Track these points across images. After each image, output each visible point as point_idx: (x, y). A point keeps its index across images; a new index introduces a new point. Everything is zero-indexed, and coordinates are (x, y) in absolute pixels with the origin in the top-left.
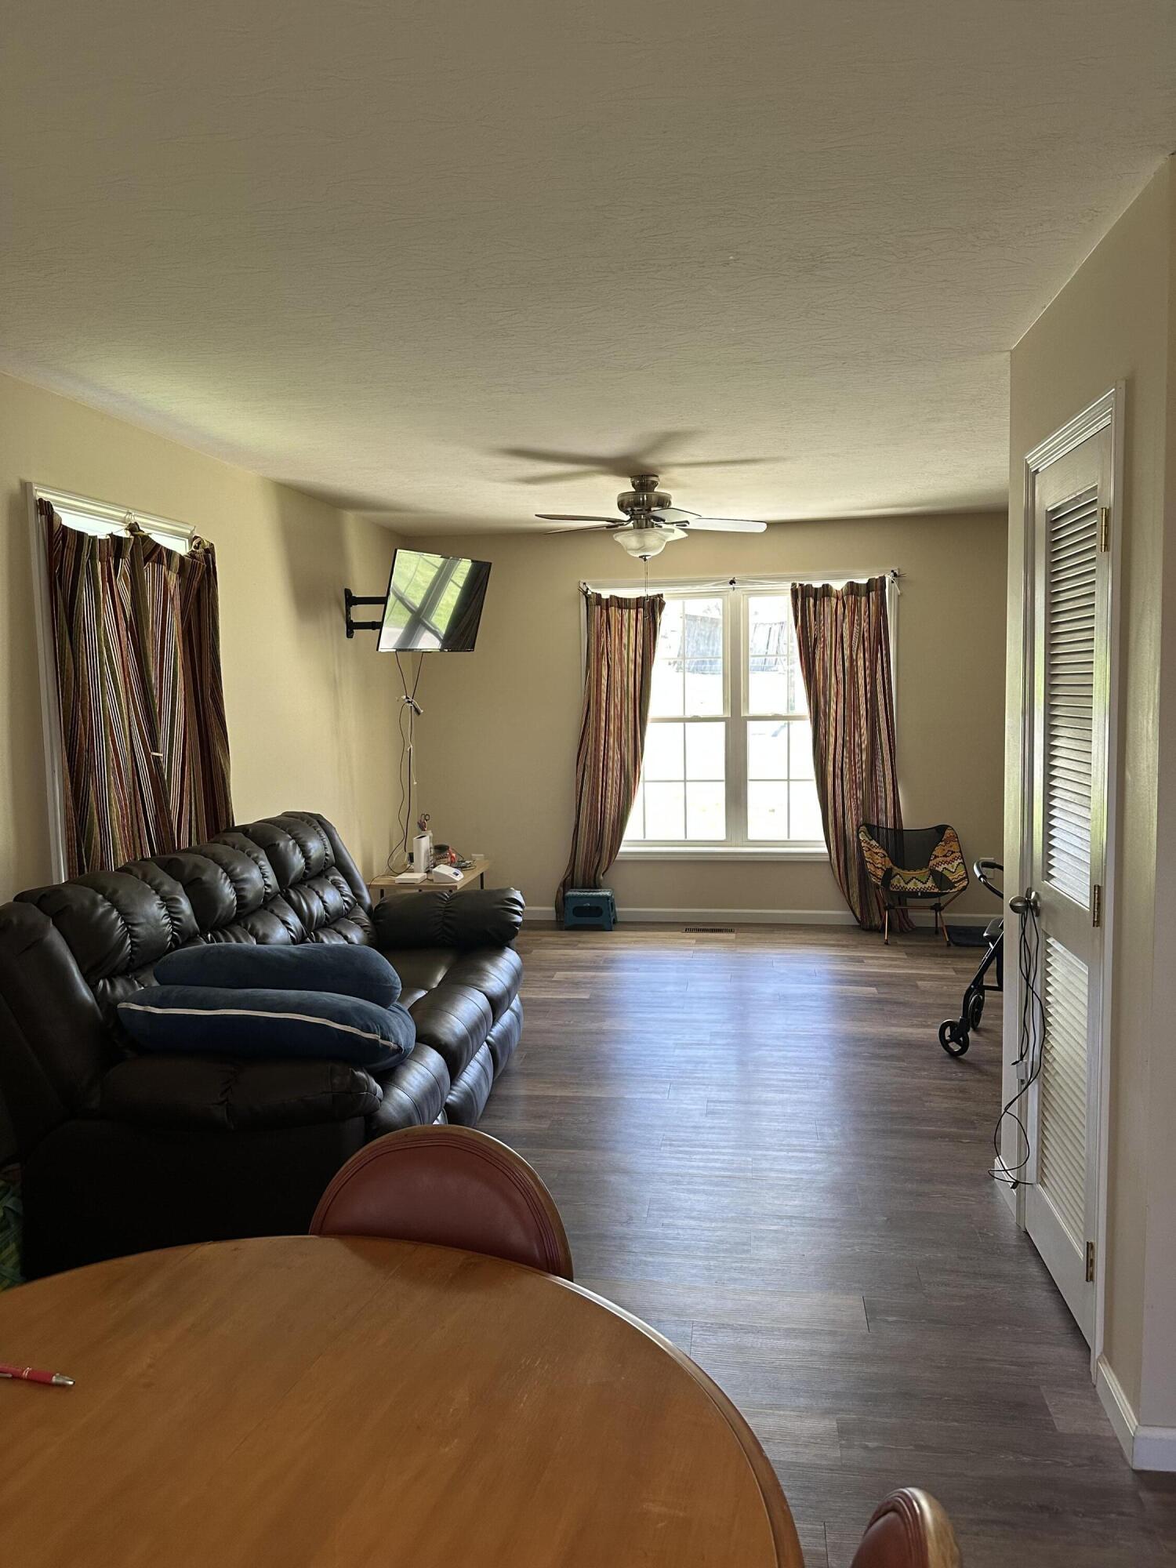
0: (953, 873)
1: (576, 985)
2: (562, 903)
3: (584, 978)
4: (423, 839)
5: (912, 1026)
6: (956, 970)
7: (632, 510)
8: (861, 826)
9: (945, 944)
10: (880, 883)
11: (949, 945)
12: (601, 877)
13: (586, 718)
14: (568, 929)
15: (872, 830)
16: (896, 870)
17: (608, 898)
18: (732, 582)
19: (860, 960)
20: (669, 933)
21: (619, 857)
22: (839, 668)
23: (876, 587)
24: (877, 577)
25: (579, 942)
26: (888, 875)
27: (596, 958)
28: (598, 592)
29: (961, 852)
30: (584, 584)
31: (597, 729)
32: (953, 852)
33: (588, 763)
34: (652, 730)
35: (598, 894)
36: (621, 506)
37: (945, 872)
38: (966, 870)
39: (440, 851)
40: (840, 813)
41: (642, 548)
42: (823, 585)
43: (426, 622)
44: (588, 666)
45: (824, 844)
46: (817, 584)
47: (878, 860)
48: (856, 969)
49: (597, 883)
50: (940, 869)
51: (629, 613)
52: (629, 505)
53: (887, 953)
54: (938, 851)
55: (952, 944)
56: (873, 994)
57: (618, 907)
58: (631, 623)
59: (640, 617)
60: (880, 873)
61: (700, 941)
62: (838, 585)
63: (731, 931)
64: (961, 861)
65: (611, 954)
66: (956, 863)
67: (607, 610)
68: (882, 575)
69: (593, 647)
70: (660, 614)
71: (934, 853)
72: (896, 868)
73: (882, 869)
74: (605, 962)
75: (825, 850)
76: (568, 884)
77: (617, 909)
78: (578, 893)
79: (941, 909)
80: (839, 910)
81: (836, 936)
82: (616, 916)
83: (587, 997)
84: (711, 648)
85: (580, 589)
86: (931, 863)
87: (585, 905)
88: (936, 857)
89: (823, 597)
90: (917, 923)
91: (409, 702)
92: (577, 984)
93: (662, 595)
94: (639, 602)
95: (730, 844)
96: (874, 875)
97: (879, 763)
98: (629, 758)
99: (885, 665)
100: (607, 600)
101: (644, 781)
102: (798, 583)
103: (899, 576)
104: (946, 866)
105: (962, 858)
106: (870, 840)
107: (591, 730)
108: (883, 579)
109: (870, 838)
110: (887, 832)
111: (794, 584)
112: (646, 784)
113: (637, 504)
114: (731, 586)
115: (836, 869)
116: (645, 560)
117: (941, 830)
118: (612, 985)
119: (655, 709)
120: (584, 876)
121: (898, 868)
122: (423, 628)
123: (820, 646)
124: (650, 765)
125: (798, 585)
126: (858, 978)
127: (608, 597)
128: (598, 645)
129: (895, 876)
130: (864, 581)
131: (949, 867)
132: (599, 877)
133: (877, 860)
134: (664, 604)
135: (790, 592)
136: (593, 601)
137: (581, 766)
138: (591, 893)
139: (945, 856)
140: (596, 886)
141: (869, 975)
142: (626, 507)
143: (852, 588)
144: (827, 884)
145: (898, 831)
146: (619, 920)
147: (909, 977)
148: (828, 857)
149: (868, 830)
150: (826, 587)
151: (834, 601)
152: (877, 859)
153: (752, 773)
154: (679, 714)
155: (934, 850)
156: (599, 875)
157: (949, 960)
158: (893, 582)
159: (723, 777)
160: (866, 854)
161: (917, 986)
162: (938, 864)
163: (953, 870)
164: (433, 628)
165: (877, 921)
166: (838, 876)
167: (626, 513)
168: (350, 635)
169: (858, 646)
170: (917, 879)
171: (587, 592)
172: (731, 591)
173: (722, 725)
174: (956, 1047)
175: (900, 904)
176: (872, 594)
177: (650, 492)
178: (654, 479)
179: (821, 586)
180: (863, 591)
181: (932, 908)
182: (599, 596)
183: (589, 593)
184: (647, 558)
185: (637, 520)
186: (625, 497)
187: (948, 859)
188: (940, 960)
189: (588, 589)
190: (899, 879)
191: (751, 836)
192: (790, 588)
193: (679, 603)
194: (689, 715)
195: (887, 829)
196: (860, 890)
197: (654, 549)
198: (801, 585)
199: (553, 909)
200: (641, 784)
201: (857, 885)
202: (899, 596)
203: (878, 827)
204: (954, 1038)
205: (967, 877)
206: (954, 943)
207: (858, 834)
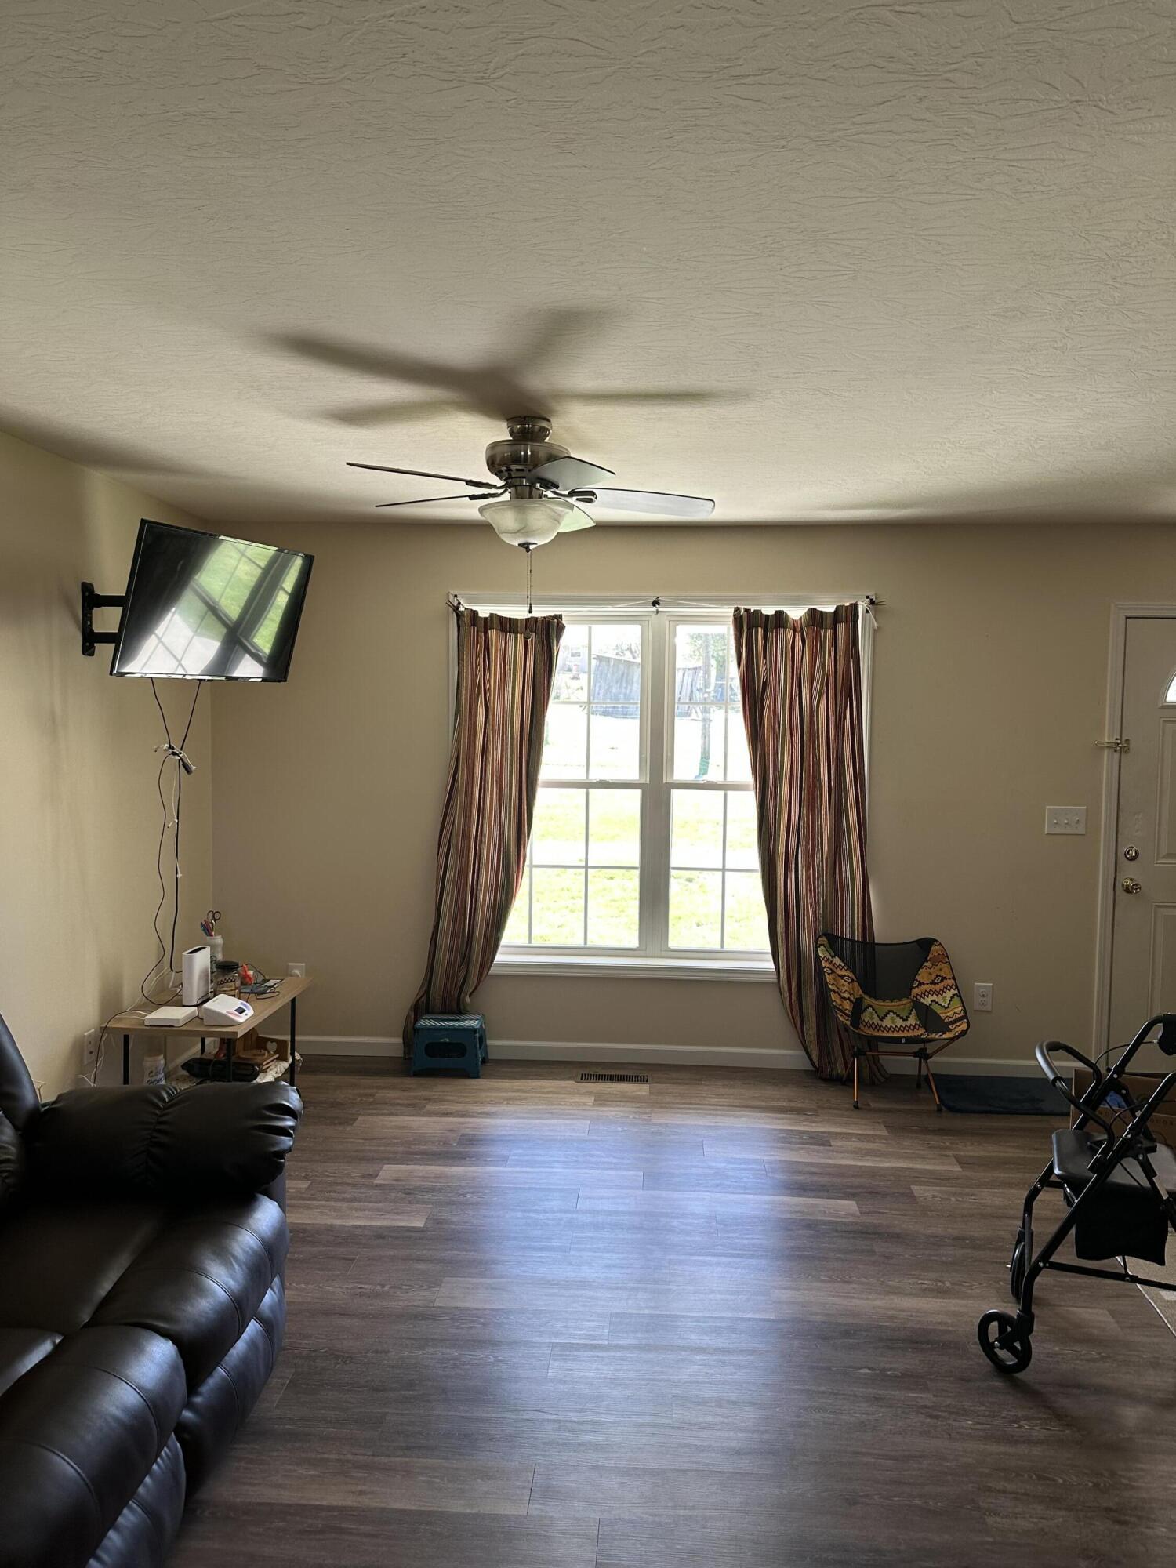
0: (946, 1008)
1: (407, 1193)
2: (411, 1035)
3: (424, 1178)
4: (197, 954)
5: (925, 1292)
6: (962, 1162)
7: (509, 470)
8: (820, 936)
9: (936, 1108)
10: (848, 1023)
11: (939, 1110)
12: (468, 1000)
13: (453, 780)
14: (417, 1074)
15: (835, 942)
16: (868, 1000)
17: (474, 1030)
18: (655, 603)
19: (821, 1141)
20: (557, 1083)
21: (493, 970)
22: (796, 721)
23: (846, 616)
24: (847, 604)
25: (429, 1100)
26: (858, 1007)
27: (449, 1134)
28: (474, 608)
29: (954, 978)
30: (456, 596)
31: (469, 794)
32: (944, 979)
33: (454, 841)
34: (544, 798)
35: (461, 1024)
36: (493, 465)
37: (935, 1007)
38: (963, 1006)
39: (224, 973)
40: (792, 922)
41: (524, 530)
42: (776, 612)
43: (245, 642)
44: (458, 710)
45: (770, 957)
46: (769, 610)
47: (845, 987)
48: (822, 1161)
49: (462, 1007)
50: (927, 1001)
51: (516, 638)
52: (504, 462)
53: (859, 1127)
54: (923, 975)
55: (943, 1108)
56: (853, 1215)
57: (490, 1039)
58: (518, 651)
59: (531, 645)
60: (848, 1006)
61: (602, 1100)
62: (796, 613)
63: (642, 1080)
64: (956, 992)
65: (470, 1124)
66: (949, 995)
67: (486, 633)
68: (853, 602)
69: (465, 683)
70: (558, 642)
71: (917, 978)
72: (866, 997)
73: (851, 1001)
74: (460, 1143)
75: (771, 966)
76: (421, 1007)
77: (489, 1042)
78: (433, 1023)
79: (929, 1057)
80: (787, 1049)
81: (786, 1092)
82: (487, 1053)
83: (419, 1223)
84: (623, 691)
85: (449, 604)
86: (915, 992)
87: (442, 1041)
88: (921, 984)
89: (776, 628)
90: (892, 1069)
91: (174, 754)
92: (408, 1191)
93: (560, 616)
94: (531, 624)
95: (642, 953)
96: (839, 1010)
97: (845, 857)
98: (511, 834)
99: (855, 722)
100: (486, 619)
101: (532, 866)
102: (742, 608)
103: (877, 604)
104: (935, 997)
105: (957, 987)
106: (832, 957)
107: (460, 798)
108: (855, 606)
109: (833, 954)
110: (854, 945)
111: (737, 609)
112: (534, 869)
113: (516, 459)
114: (654, 609)
115: (786, 995)
116: (528, 550)
117: (926, 944)
118: (464, 1195)
119: (547, 771)
120: (444, 998)
121: (870, 997)
122: (241, 650)
123: (770, 692)
124: (541, 846)
125: (742, 611)
126: (824, 1180)
127: (487, 615)
128: (471, 681)
129: (866, 1009)
130: (831, 609)
131: (939, 999)
132: (464, 1000)
133: (843, 987)
134: (563, 628)
135: (731, 619)
136: (467, 620)
137: (445, 841)
138: (451, 1024)
139: (933, 983)
140: (460, 1011)
141: (841, 1171)
142: (500, 465)
143: (815, 617)
144: (773, 1012)
145: (868, 945)
146: (490, 1057)
147: (898, 1176)
148: (775, 977)
149: (829, 942)
150: (780, 615)
151: (790, 632)
152: (843, 985)
153: (675, 860)
154: (580, 775)
155: (916, 974)
156: (465, 997)
157: (947, 1141)
158: (867, 612)
159: (637, 864)
160: (829, 978)
161: (911, 1196)
162: (924, 994)
163: (946, 1004)
164: (254, 651)
165: (840, 1069)
166: (788, 1003)
167: (498, 474)
168: (88, 650)
169: (820, 696)
170: (895, 1013)
171: (458, 608)
172: (654, 616)
173: (637, 794)
174: (1010, 1360)
175: (871, 1049)
176: (841, 627)
177: (539, 442)
178: (544, 424)
179: (773, 613)
180: (829, 621)
181: (915, 1055)
182: (475, 613)
183: (462, 609)
184: (531, 547)
185: (516, 486)
186: (499, 449)
187: (937, 987)
188: (934, 1140)
189: (459, 603)
190: (871, 1013)
191: (674, 942)
192: (732, 614)
193: (583, 629)
194: (595, 775)
195: (853, 941)
196: (818, 1026)
197: (541, 532)
198: (746, 610)
199: (400, 1040)
200: (527, 870)
201: (814, 1018)
202: (875, 630)
203: (842, 938)
204: (1006, 1342)
205: (966, 1017)
206: (945, 1106)
207: (816, 948)
